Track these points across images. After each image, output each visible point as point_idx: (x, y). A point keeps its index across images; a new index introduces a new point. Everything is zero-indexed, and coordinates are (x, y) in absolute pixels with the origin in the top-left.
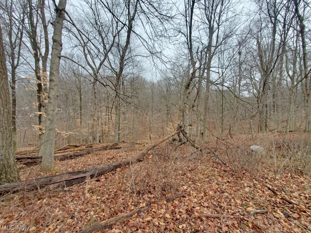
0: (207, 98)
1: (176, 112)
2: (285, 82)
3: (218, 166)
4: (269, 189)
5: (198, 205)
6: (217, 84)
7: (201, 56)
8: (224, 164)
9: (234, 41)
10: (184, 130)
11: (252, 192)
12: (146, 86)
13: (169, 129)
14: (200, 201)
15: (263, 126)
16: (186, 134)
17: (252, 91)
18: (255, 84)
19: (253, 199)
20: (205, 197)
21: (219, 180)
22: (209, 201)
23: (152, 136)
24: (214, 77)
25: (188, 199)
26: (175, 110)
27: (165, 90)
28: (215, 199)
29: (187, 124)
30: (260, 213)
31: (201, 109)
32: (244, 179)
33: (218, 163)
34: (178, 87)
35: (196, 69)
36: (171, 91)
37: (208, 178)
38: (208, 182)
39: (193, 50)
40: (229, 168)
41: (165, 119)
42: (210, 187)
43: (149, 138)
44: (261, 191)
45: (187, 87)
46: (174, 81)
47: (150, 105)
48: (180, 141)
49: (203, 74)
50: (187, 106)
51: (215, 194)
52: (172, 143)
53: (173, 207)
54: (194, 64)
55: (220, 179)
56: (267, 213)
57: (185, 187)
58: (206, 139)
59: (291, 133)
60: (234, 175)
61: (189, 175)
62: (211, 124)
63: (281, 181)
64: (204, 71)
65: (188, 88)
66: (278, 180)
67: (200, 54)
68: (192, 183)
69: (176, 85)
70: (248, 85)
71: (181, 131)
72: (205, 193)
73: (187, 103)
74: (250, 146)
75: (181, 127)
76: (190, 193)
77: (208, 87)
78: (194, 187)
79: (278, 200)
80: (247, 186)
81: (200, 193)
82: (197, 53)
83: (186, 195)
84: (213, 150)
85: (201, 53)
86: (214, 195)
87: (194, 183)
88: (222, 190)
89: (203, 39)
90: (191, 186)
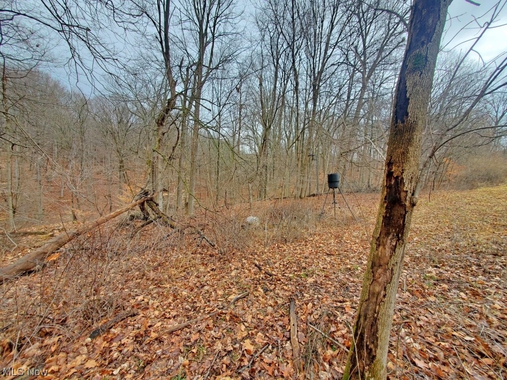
0: (195, 148)
1: (141, 167)
2: (284, 141)
3: (204, 250)
4: (256, 265)
5: (159, 320)
6: (208, 127)
7: (187, 76)
8: (213, 246)
9: (234, 69)
10: (151, 199)
11: (239, 275)
12: (63, 101)
13: (123, 198)
14: (163, 312)
15: (262, 193)
16: (157, 205)
17: (253, 147)
18: (257, 138)
19: (237, 283)
20: (174, 303)
21: (200, 270)
22: (180, 306)
23: (79, 213)
24: (205, 115)
25: (143, 315)
26: (137, 163)
27: (114, 119)
28: (190, 300)
29: (160, 188)
30: (241, 298)
31: (186, 164)
32: (233, 260)
33: (203, 247)
34: (143, 119)
35: (176, 93)
36: (129, 124)
37: (184, 271)
38: (183, 278)
39: (170, 59)
40: (217, 251)
41: (115, 178)
42: (185, 284)
43: (70, 218)
44: (248, 270)
45: (160, 122)
46: (136, 106)
47: (74, 146)
48: (146, 218)
49: (190, 107)
50: (160, 156)
51: (191, 293)
52: (128, 225)
53: (107, 342)
54: (174, 84)
55: (202, 269)
56: (248, 295)
57: (140, 298)
58: (192, 213)
59: (285, 199)
60: (222, 258)
61: (152, 275)
62: (203, 189)
63: (268, 253)
64: (190, 103)
65: (162, 124)
66: (266, 253)
67: (184, 70)
68: (155, 286)
69: (140, 115)
70: (250, 138)
71: (147, 201)
72: (175, 296)
73: (160, 151)
74: (246, 217)
75: (146, 193)
76: (148, 304)
77: (196, 130)
78: (157, 293)
79: (262, 276)
80: (235, 269)
81: (167, 298)
82: (180, 67)
83: (139, 310)
84: (199, 229)
85: (187, 70)
86: (189, 295)
87: (159, 286)
88: (202, 283)
89: (191, 47)
90: (152, 293)
